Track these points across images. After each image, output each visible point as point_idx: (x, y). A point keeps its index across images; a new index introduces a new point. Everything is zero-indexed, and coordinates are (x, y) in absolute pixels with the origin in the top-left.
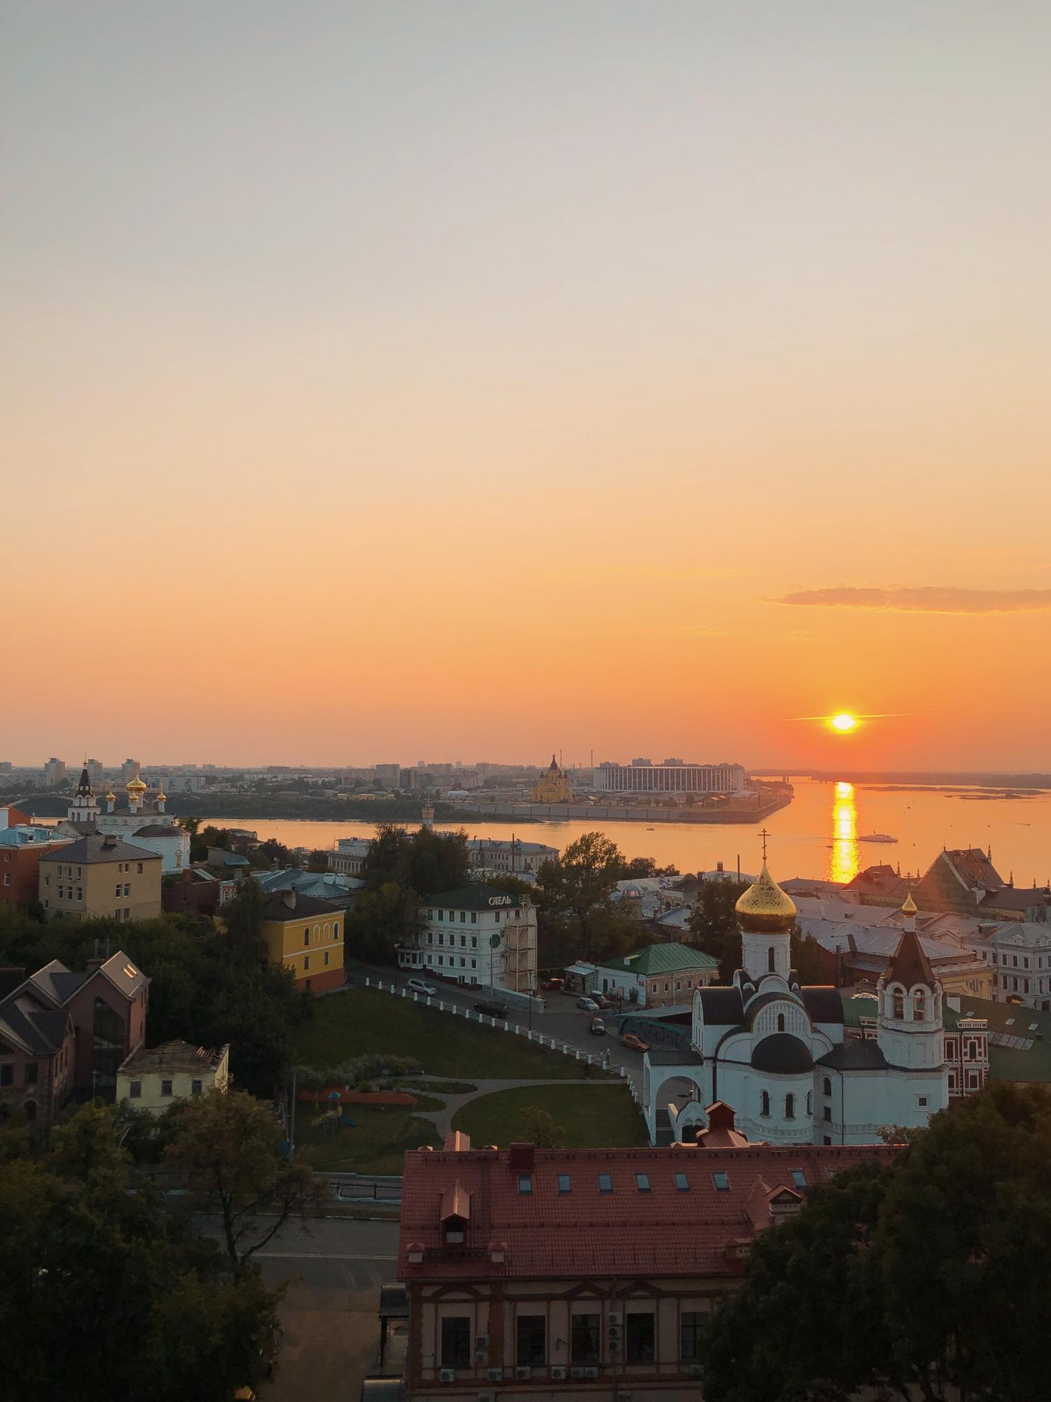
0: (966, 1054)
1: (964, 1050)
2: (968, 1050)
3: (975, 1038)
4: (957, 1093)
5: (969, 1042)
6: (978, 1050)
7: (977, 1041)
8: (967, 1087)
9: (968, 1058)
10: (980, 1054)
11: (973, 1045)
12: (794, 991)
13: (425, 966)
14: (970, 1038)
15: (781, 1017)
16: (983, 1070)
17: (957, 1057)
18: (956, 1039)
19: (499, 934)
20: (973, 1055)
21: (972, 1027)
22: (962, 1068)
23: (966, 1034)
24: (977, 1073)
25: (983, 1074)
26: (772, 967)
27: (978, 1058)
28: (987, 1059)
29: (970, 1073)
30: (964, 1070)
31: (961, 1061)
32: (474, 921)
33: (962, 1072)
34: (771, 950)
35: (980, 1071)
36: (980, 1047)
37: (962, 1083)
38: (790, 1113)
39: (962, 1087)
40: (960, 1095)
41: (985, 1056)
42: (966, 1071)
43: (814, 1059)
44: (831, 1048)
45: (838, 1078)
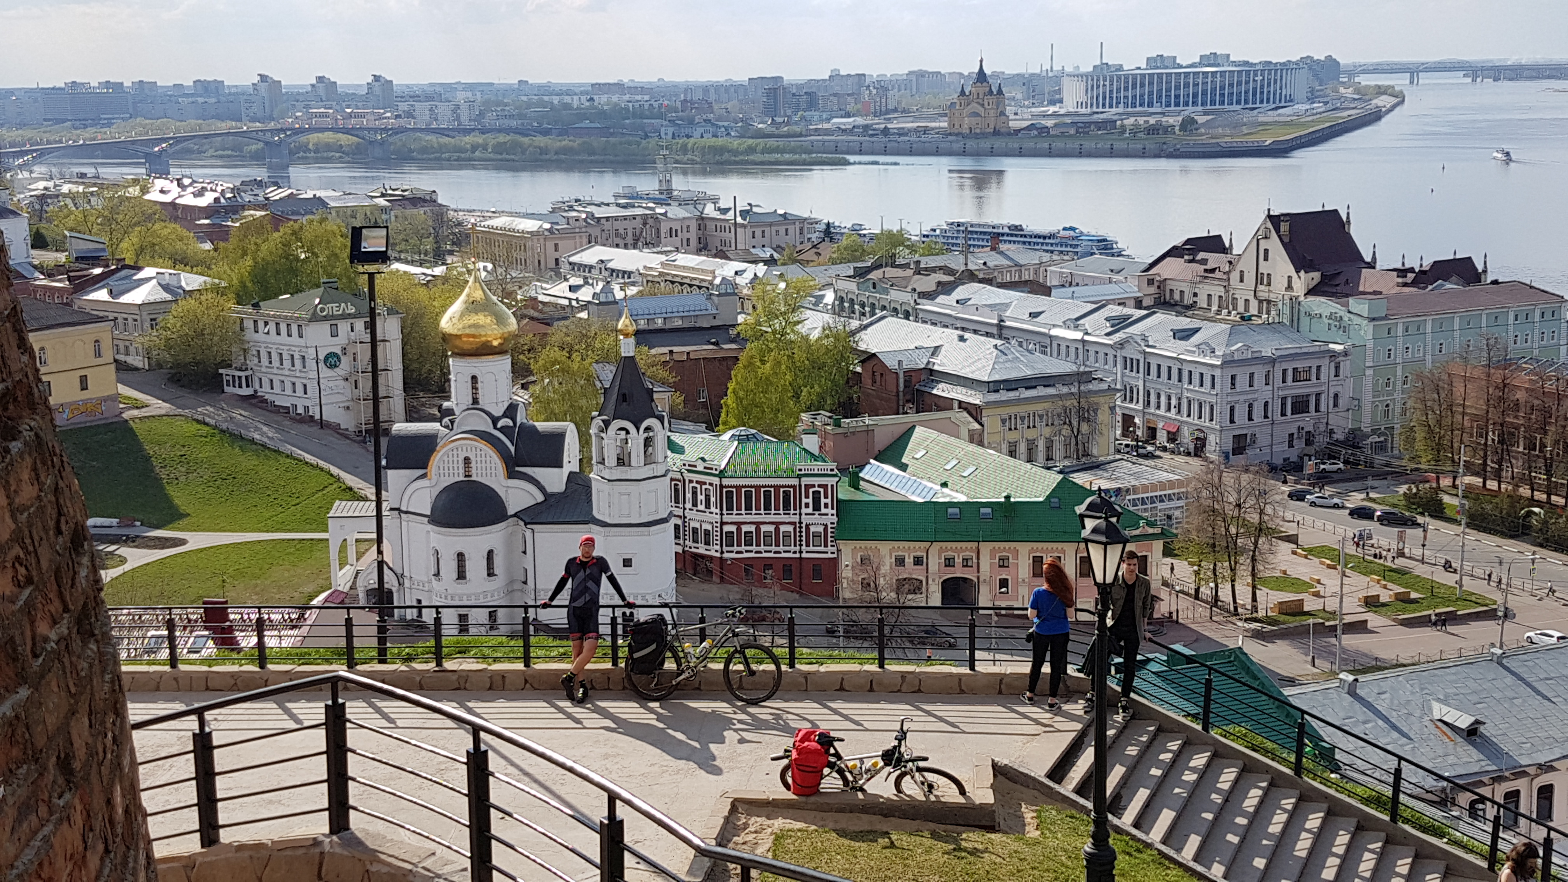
0: (807, 505)
1: (804, 500)
2: (810, 501)
3: (819, 486)
4: (795, 552)
5: (811, 490)
6: (823, 501)
7: (822, 490)
8: (808, 545)
9: (810, 510)
10: (826, 506)
11: (816, 494)
12: (504, 429)
13: (256, 391)
14: (814, 486)
15: (467, 460)
16: (830, 526)
17: (795, 509)
18: (794, 487)
19: (339, 352)
20: (817, 507)
21: (816, 472)
22: (800, 523)
23: (805, 481)
24: (821, 529)
25: (830, 530)
26: (475, 401)
27: (823, 511)
28: (834, 512)
29: (813, 529)
30: (804, 525)
31: (800, 514)
32: (301, 336)
33: (801, 527)
34: (474, 378)
35: (826, 526)
36: (826, 497)
37: (801, 541)
38: (461, 575)
39: (801, 545)
40: (798, 555)
41: (833, 509)
42: (807, 526)
43: (511, 511)
44: (540, 498)
45: (528, 534)
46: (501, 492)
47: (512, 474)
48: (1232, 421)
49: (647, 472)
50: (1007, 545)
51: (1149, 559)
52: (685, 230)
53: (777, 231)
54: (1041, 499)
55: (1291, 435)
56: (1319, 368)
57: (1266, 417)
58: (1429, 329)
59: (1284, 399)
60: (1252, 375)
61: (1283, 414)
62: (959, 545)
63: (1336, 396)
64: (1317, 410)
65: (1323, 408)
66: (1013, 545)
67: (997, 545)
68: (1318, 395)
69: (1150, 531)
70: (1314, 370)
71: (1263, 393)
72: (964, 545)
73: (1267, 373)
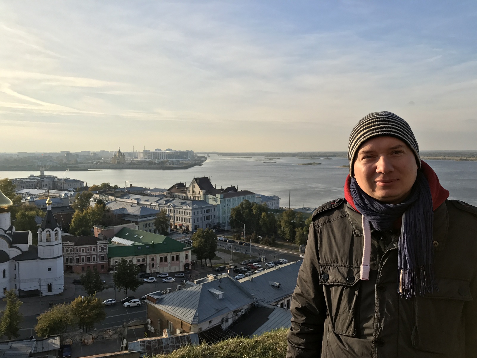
0: (100, 249)
3: (103, 246)
8: (100, 260)
10: (105, 249)
16: (106, 254)
21: (102, 243)
24: (104, 255)
31: (98, 252)
33: (98, 255)
37: (98, 259)
40: (97, 263)
41: (107, 250)
42: (100, 255)
43: (11, 257)
44: (20, 253)
45: (17, 264)
46: (8, 252)
47: (11, 247)
48: (194, 222)
50: (154, 255)
51: (188, 255)
52: (49, 185)
53: (74, 184)
54: (161, 243)
55: (206, 225)
56: (211, 209)
57: (201, 221)
58: (231, 200)
59: (205, 217)
60: (198, 212)
61: (205, 220)
62: (141, 256)
63: (215, 215)
64: (211, 219)
65: (212, 218)
66: (155, 255)
67: (151, 255)
68: (211, 215)
69: (188, 248)
70: (210, 210)
71: (200, 216)
72: (142, 256)
73: (201, 211)
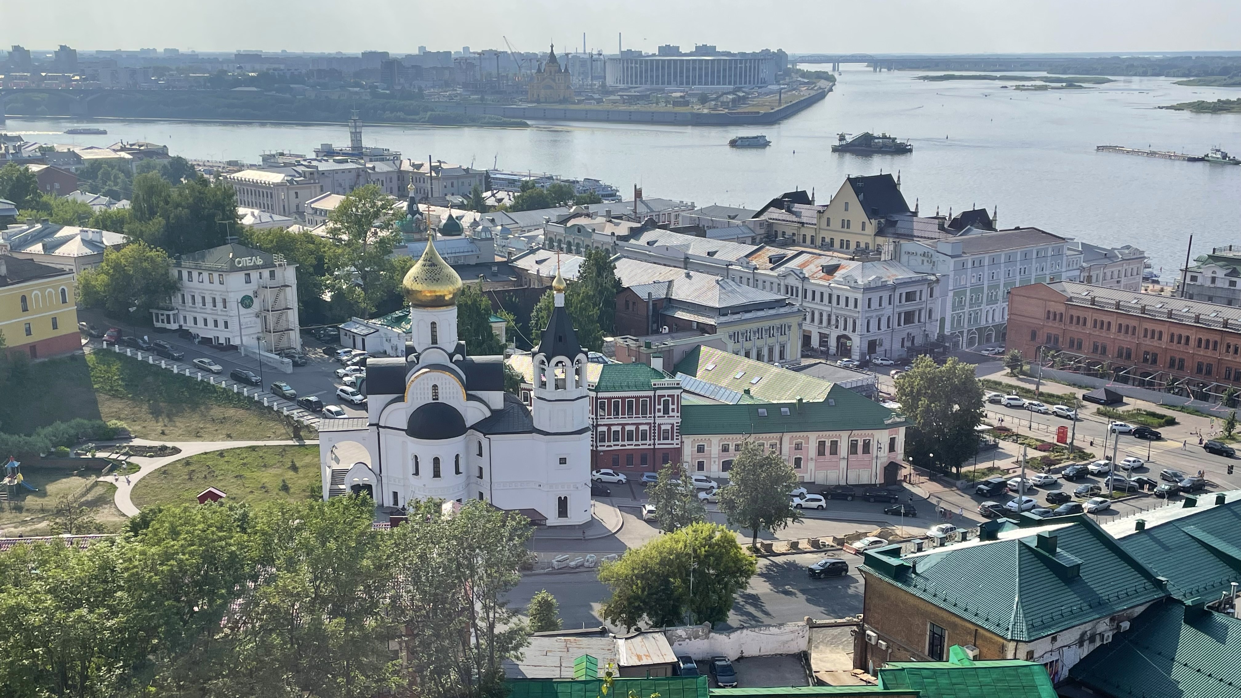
0: (659, 410)
1: (657, 407)
2: (661, 407)
3: (668, 396)
4: (650, 445)
5: (662, 399)
6: (671, 407)
7: (670, 399)
8: (659, 439)
9: (661, 414)
10: (673, 410)
11: (666, 403)
12: (457, 363)
13: (181, 326)
14: (664, 396)
15: (435, 387)
16: (675, 425)
17: (650, 413)
18: (650, 397)
20: (666, 411)
21: (666, 386)
22: (655, 423)
23: (659, 392)
24: (669, 427)
25: (675, 428)
26: (434, 341)
27: (671, 414)
28: (679, 414)
29: (663, 427)
30: (657, 425)
31: (654, 417)
32: (221, 283)
33: (654, 427)
34: (433, 324)
35: (673, 424)
36: (673, 404)
37: (654, 436)
38: (437, 474)
39: (654, 439)
40: (652, 447)
41: (678, 412)
42: (659, 425)
43: (468, 424)
44: (488, 414)
45: (485, 443)
46: (461, 411)
47: (470, 398)
48: (868, 331)
49: (576, 394)
50: (801, 434)
51: (897, 440)
52: (388, 180)
53: (463, 183)
54: (821, 400)
55: (903, 339)
56: (921, 291)
57: (888, 327)
58: (986, 263)
59: (900, 314)
60: (881, 298)
61: (899, 325)
62: (768, 435)
63: (930, 311)
64: (919, 321)
65: (922, 320)
66: (805, 434)
67: (794, 434)
68: (920, 311)
69: (898, 420)
70: (918, 294)
71: (888, 310)
72: (771, 435)
73: (890, 296)
